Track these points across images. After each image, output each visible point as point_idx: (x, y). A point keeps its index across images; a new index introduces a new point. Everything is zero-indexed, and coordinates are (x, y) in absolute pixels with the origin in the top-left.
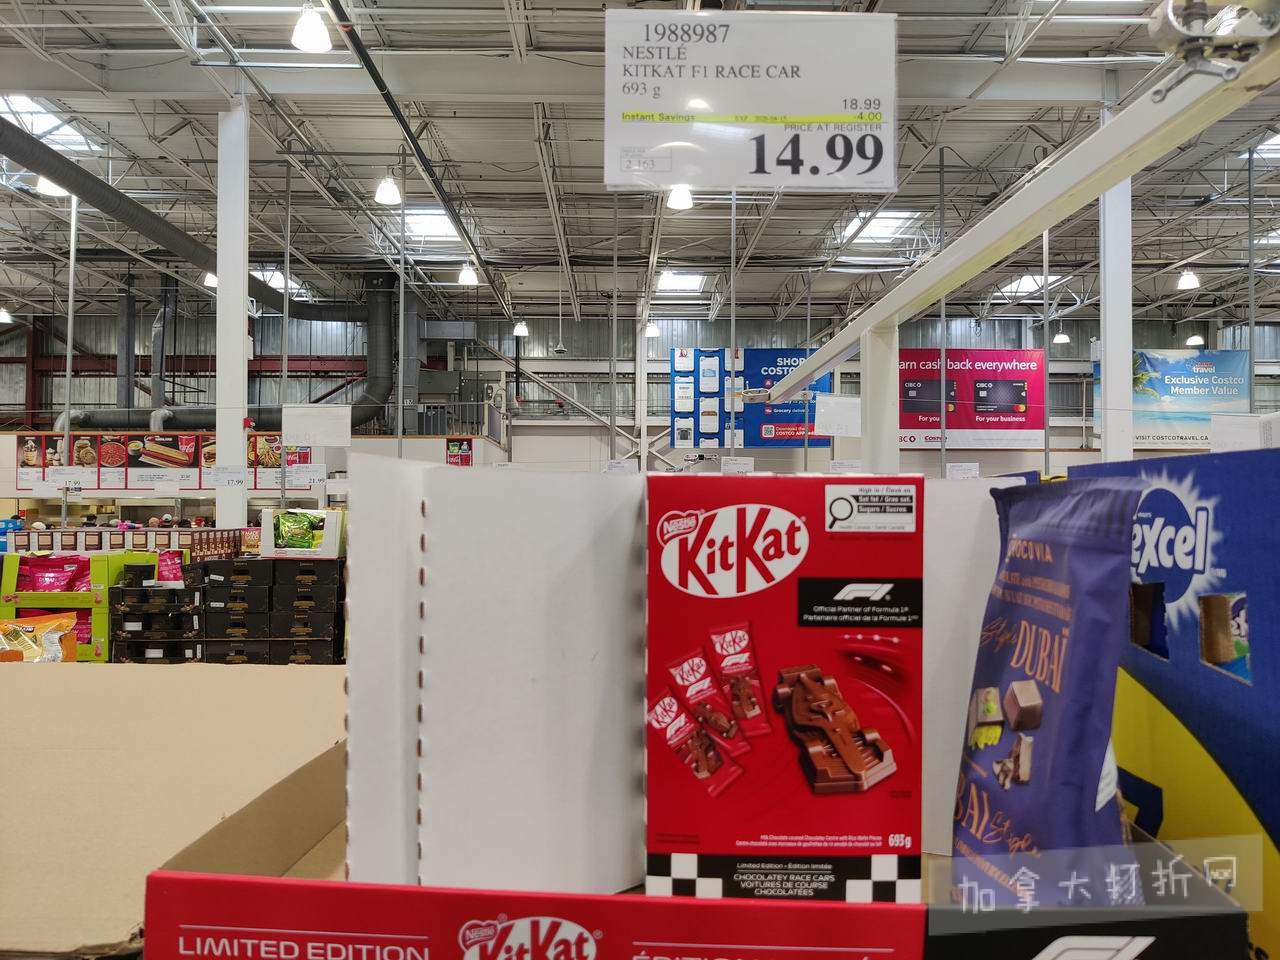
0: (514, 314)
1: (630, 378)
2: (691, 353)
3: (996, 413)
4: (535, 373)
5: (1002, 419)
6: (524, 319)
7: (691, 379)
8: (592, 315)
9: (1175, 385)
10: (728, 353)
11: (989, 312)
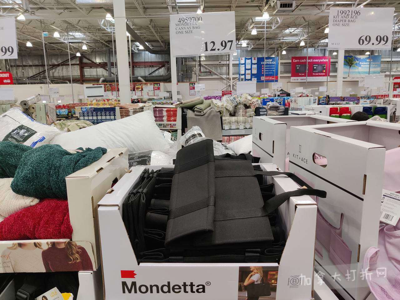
1: (228, 65)
2: (244, 58)
3: (318, 73)
4: (204, 64)
7: (244, 65)
9: (362, 65)
10: (253, 59)
11: (317, 47)
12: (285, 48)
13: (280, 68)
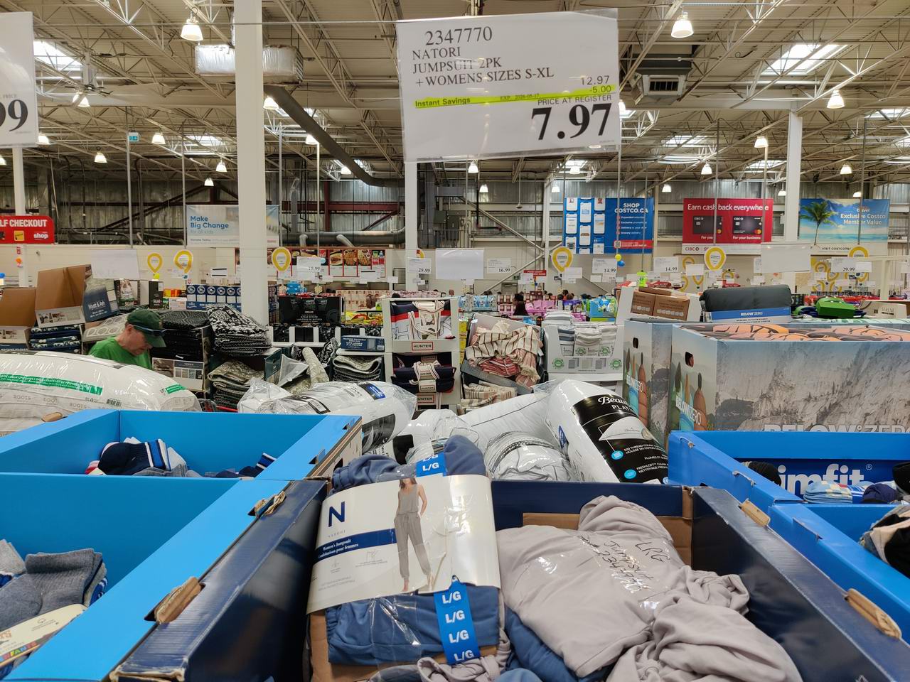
1: (540, 213)
2: (576, 200)
3: (744, 234)
4: (486, 211)
5: (748, 238)
7: (576, 215)
9: (846, 219)
10: (596, 201)
11: (743, 178)
12: (669, 179)
13: (658, 223)
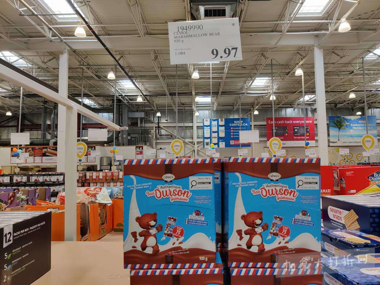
0: (157, 110)
1: (192, 127)
2: (209, 120)
3: (300, 136)
4: (164, 127)
5: (302, 138)
6: (159, 111)
7: (209, 128)
8: (180, 110)
9: (354, 127)
10: (220, 120)
12: (257, 108)
